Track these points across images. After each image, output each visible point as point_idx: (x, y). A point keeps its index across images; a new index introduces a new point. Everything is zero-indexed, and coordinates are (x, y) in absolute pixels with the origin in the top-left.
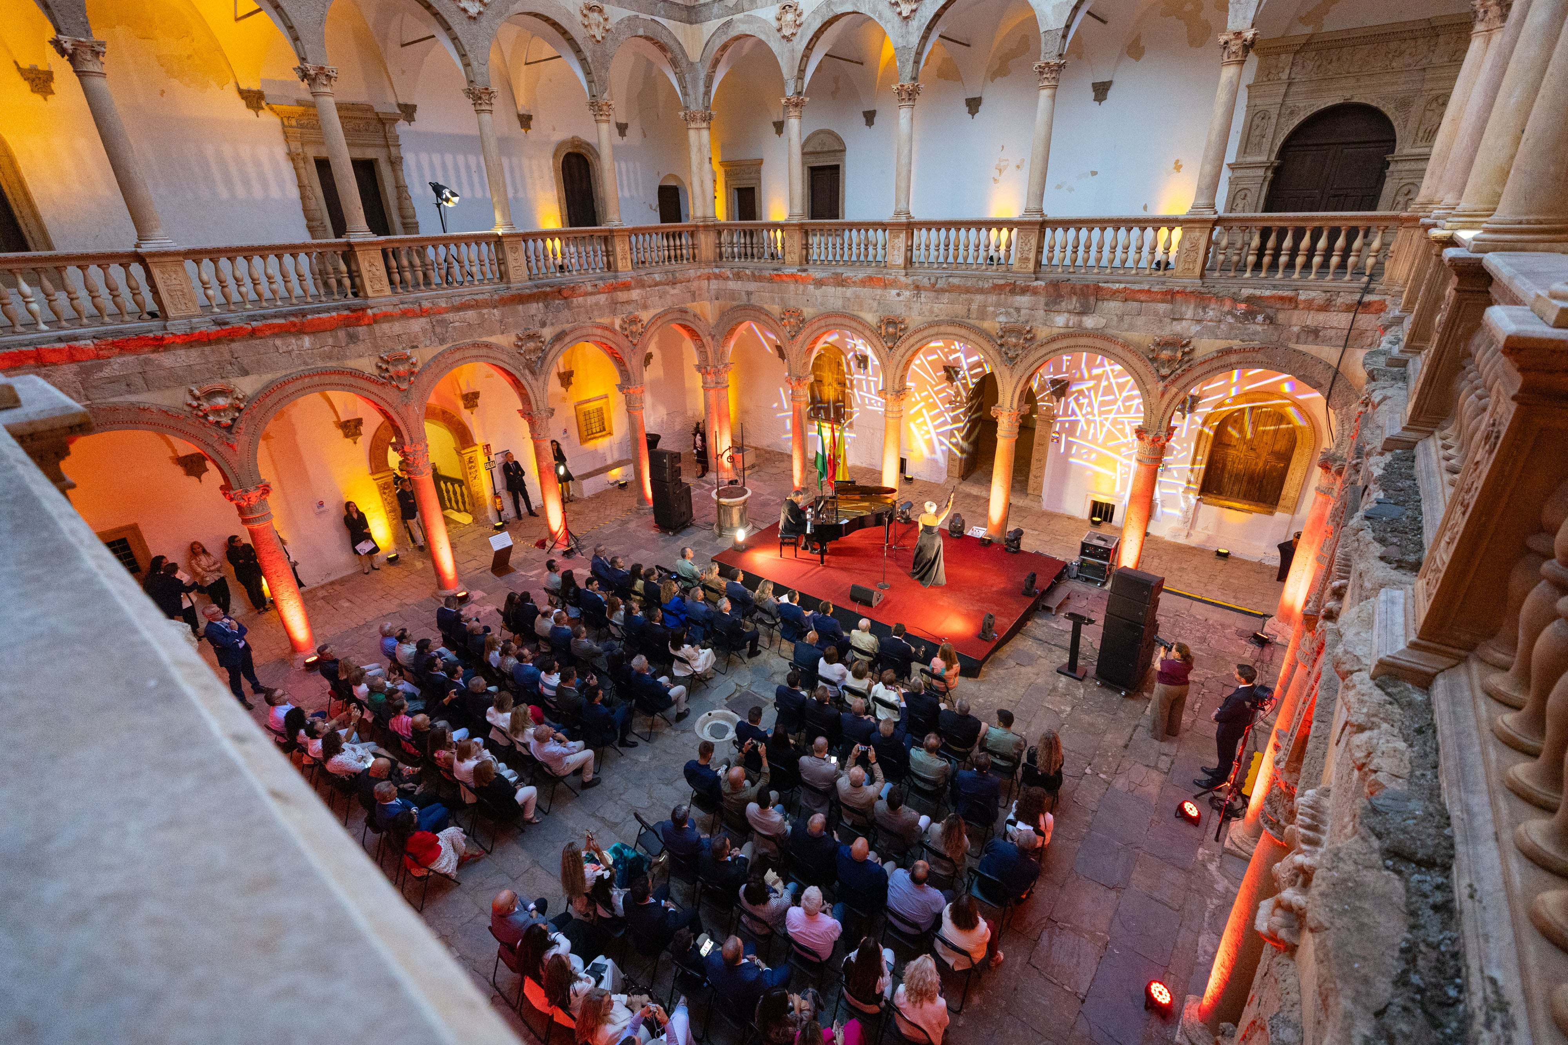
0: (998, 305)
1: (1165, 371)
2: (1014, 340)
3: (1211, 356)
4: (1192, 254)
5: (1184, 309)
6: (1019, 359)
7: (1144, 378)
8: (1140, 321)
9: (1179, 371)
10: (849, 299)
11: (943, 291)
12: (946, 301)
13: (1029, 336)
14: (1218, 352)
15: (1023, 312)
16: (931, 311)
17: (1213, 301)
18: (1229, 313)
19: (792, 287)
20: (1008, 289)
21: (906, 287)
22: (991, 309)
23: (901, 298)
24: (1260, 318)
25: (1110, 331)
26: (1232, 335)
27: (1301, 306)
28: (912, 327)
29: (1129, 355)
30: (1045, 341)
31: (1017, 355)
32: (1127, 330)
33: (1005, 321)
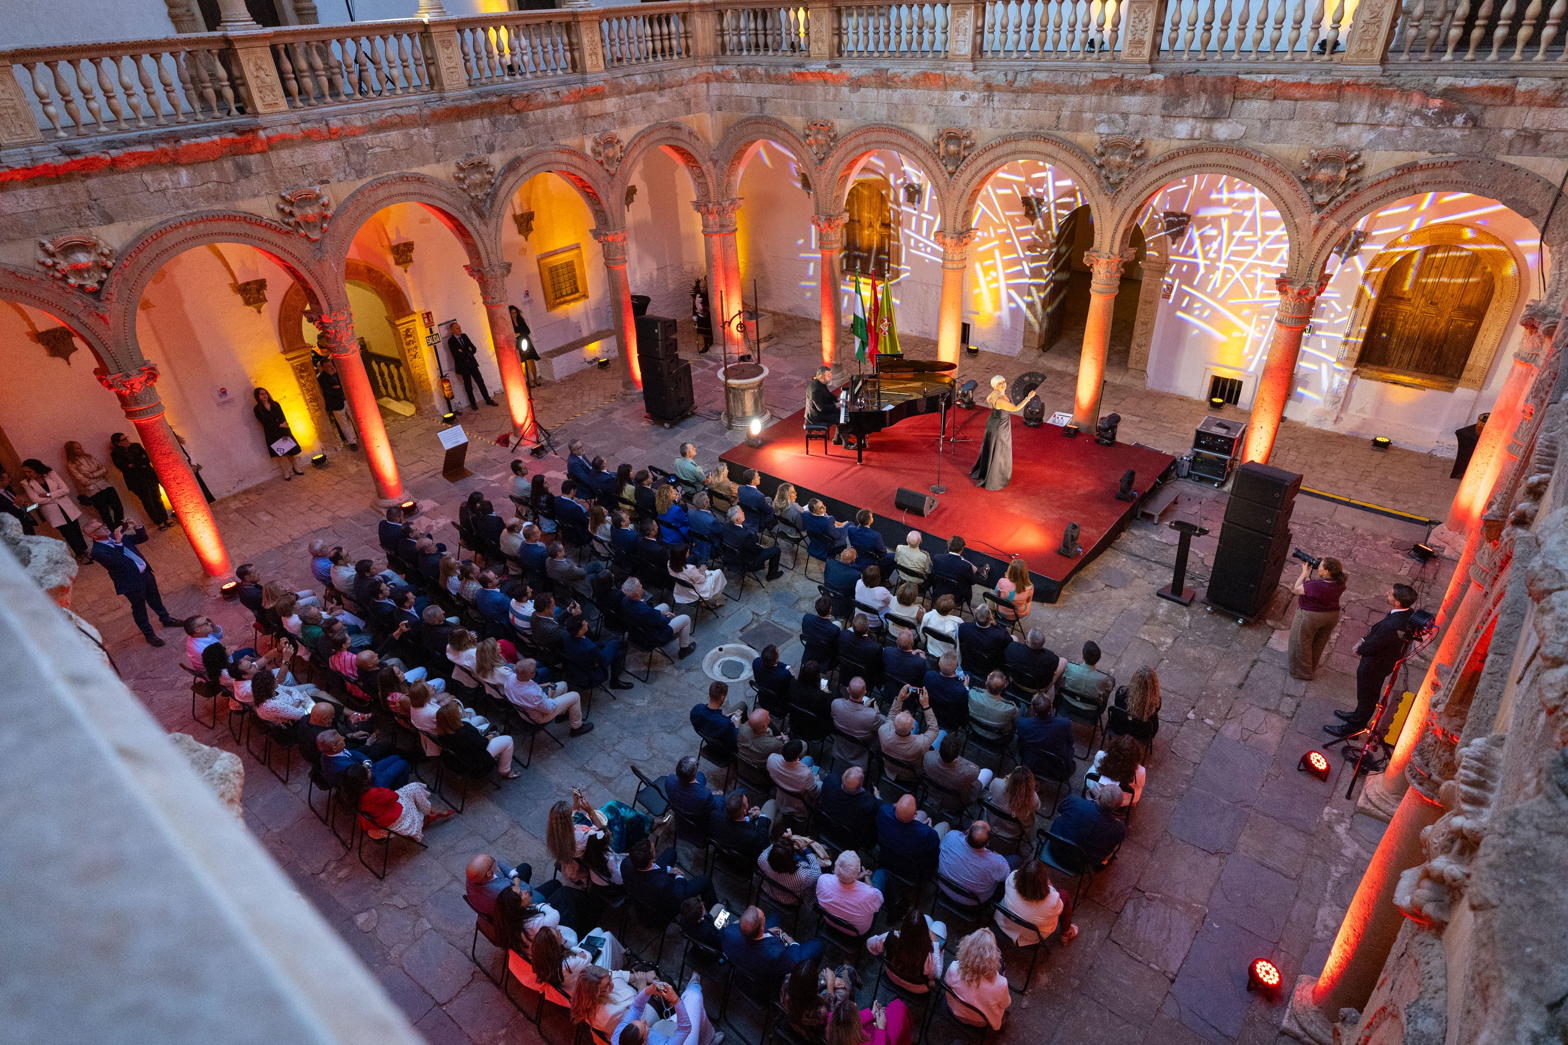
0: (1098, 109)
1: (1322, 198)
2: (1118, 158)
3: (1387, 175)
4: (1373, 28)
5: (1354, 108)
6: (1124, 186)
7: (1293, 209)
8: (1292, 128)
9: (1341, 198)
10: (896, 106)
11: (1024, 91)
12: (1027, 105)
13: (1138, 153)
14: (1397, 169)
15: (1132, 118)
16: (1007, 121)
17: (1396, 96)
18: (1417, 113)
19: (820, 90)
20: (1112, 86)
21: (974, 86)
22: (1088, 115)
23: (967, 103)
24: (1460, 119)
25: (1250, 143)
26: (1419, 145)
27: (1519, 101)
28: (980, 145)
29: (1275, 176)
30: (1160, 159)
31: (1122, 179)
32: (1273, 141)
33: (1107, 131)
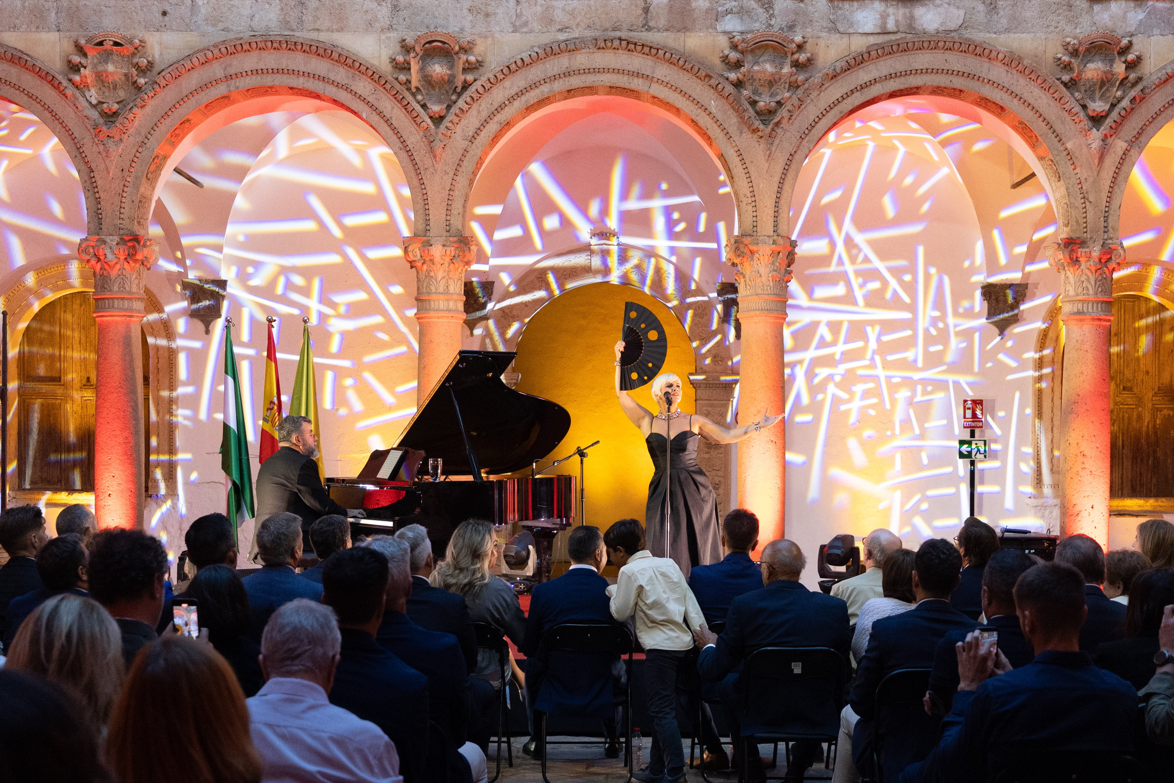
1: (1098, 106)
2: (769, 68)
6: (783, 113)
7: (1058, 127)
9: (1125, 103)
13: (801, 57)
22: (701, 4)
25: (978, 36)
29: (1022, 81)
30: (839, 65)
31: (779, 103)
32: (1008, 30)
33: (739, 28)
